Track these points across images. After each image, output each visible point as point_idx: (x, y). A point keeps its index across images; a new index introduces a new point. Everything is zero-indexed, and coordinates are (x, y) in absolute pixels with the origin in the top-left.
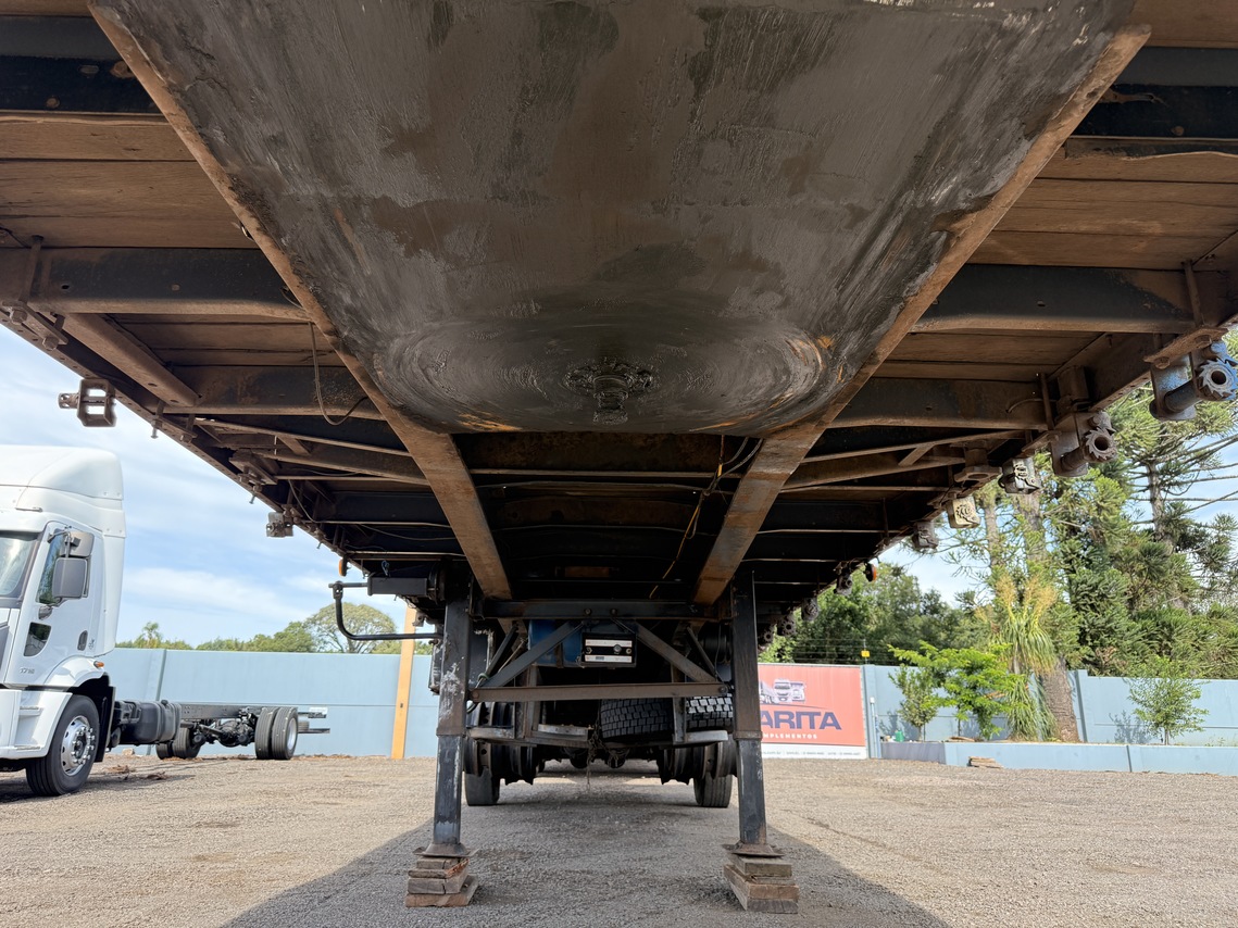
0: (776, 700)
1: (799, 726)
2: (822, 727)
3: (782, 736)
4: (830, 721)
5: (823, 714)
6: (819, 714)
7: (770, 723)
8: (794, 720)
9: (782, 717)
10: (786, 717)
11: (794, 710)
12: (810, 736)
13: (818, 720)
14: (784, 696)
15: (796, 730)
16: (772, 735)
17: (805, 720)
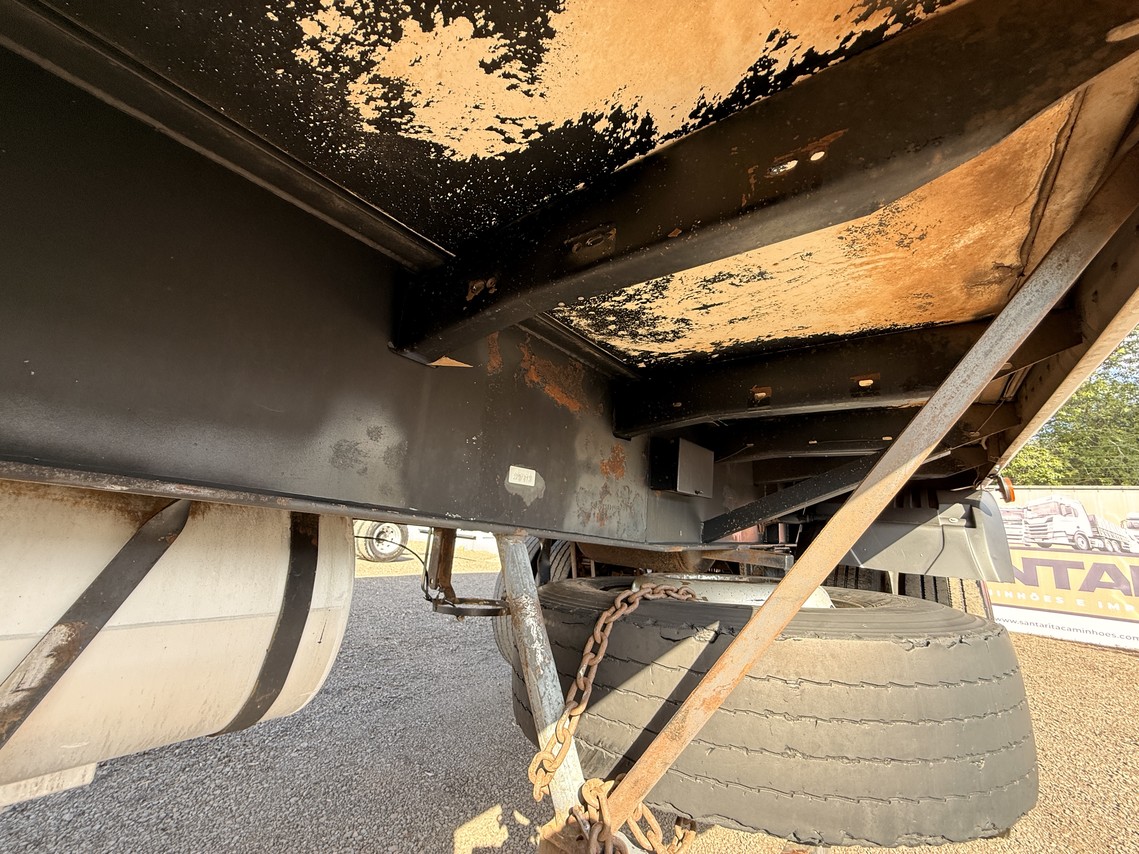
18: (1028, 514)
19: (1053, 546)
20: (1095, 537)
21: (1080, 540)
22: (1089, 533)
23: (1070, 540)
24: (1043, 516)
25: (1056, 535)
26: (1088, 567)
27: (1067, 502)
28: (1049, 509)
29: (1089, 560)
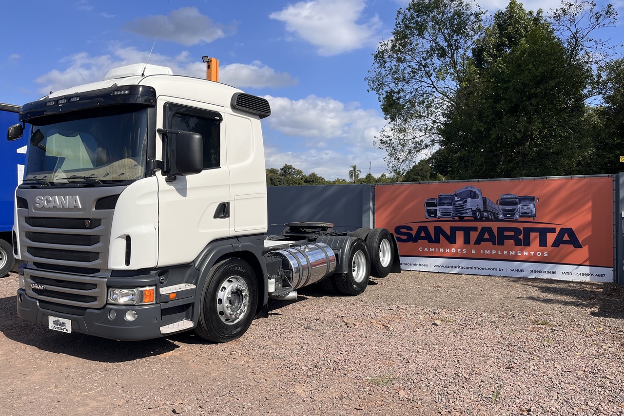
0: (501, 216)
1: (527, 242)
2: (556, 244)
3: (505, 253)
4: (566, 237)
5: (557, 231)
6: (553, 230)
7: (492, 240)
8: (521, 237)
9: (506, 233)
10: (512, 233)
11: (521, 226)
12: (539, 254)
13: (551, 238)
14: (512, 212)
15: (522, 247)
16: (494, 252)
17: (534, 236)
19: (465, 218)
21: (478, 213)
22: (482, 210)
23: (473, 214)
24: (461, 200)
25: (467, 211)
26: (479, 230)
27: (473, 190)
28: (465, 195)
29: (480, 225)
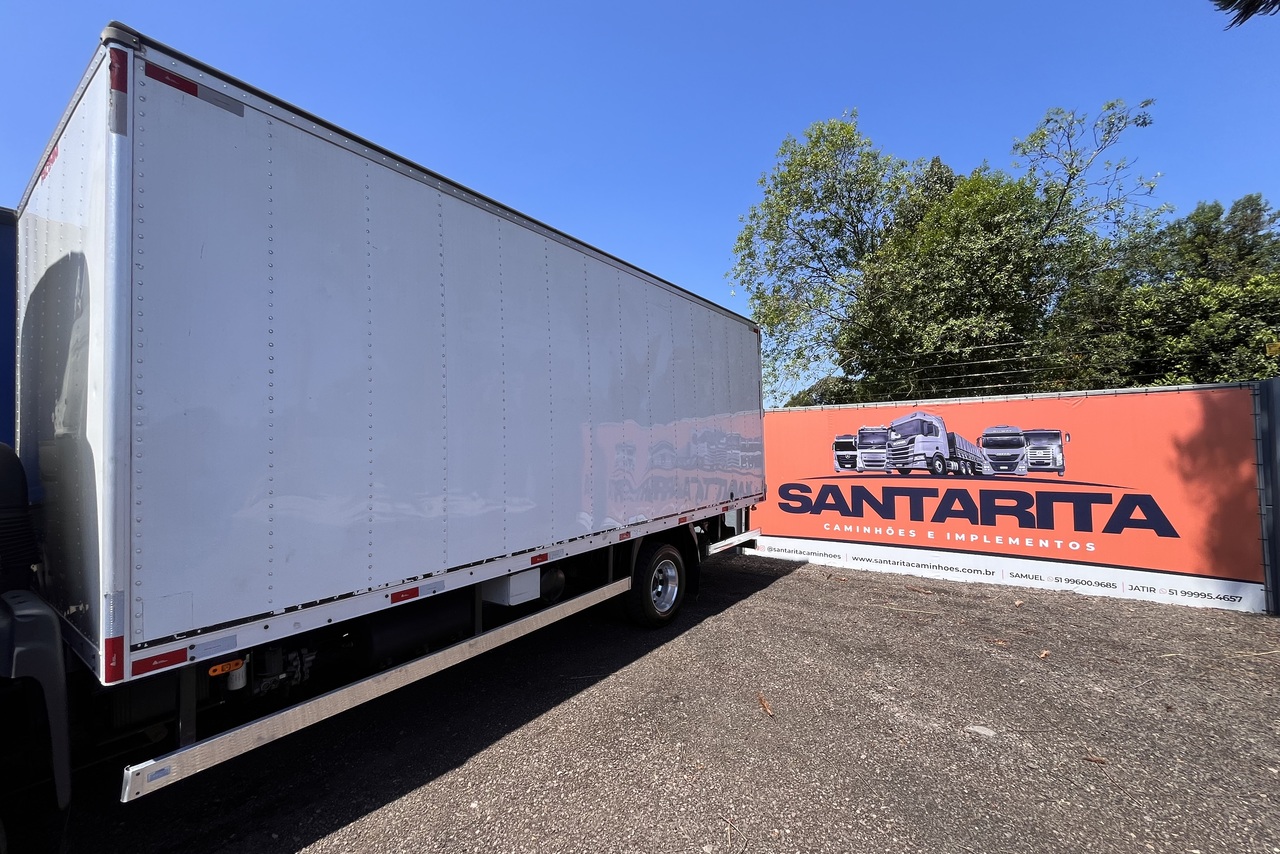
0: (987, 469)
1: (1046, 521)
2: (1115, 525)
3: (998, 540)
4: (1138, 514)
5: (1116, 500)
6: (1106, 499)
7: (969, 513)
10: (1013, 503)
12: (1074, 546)
14: (1011, 462)
15: (1036, 530)
16: (974, 538)
18: (893, 436)
19: (913, 472)
20: (951, 459)
21: (938, 463)
22: (947, 456)
24: (904, 437)
25: (916, 458)
26: (942, 494)
27: (927, 419)
28: (912, 428)
29: (943, 485)
